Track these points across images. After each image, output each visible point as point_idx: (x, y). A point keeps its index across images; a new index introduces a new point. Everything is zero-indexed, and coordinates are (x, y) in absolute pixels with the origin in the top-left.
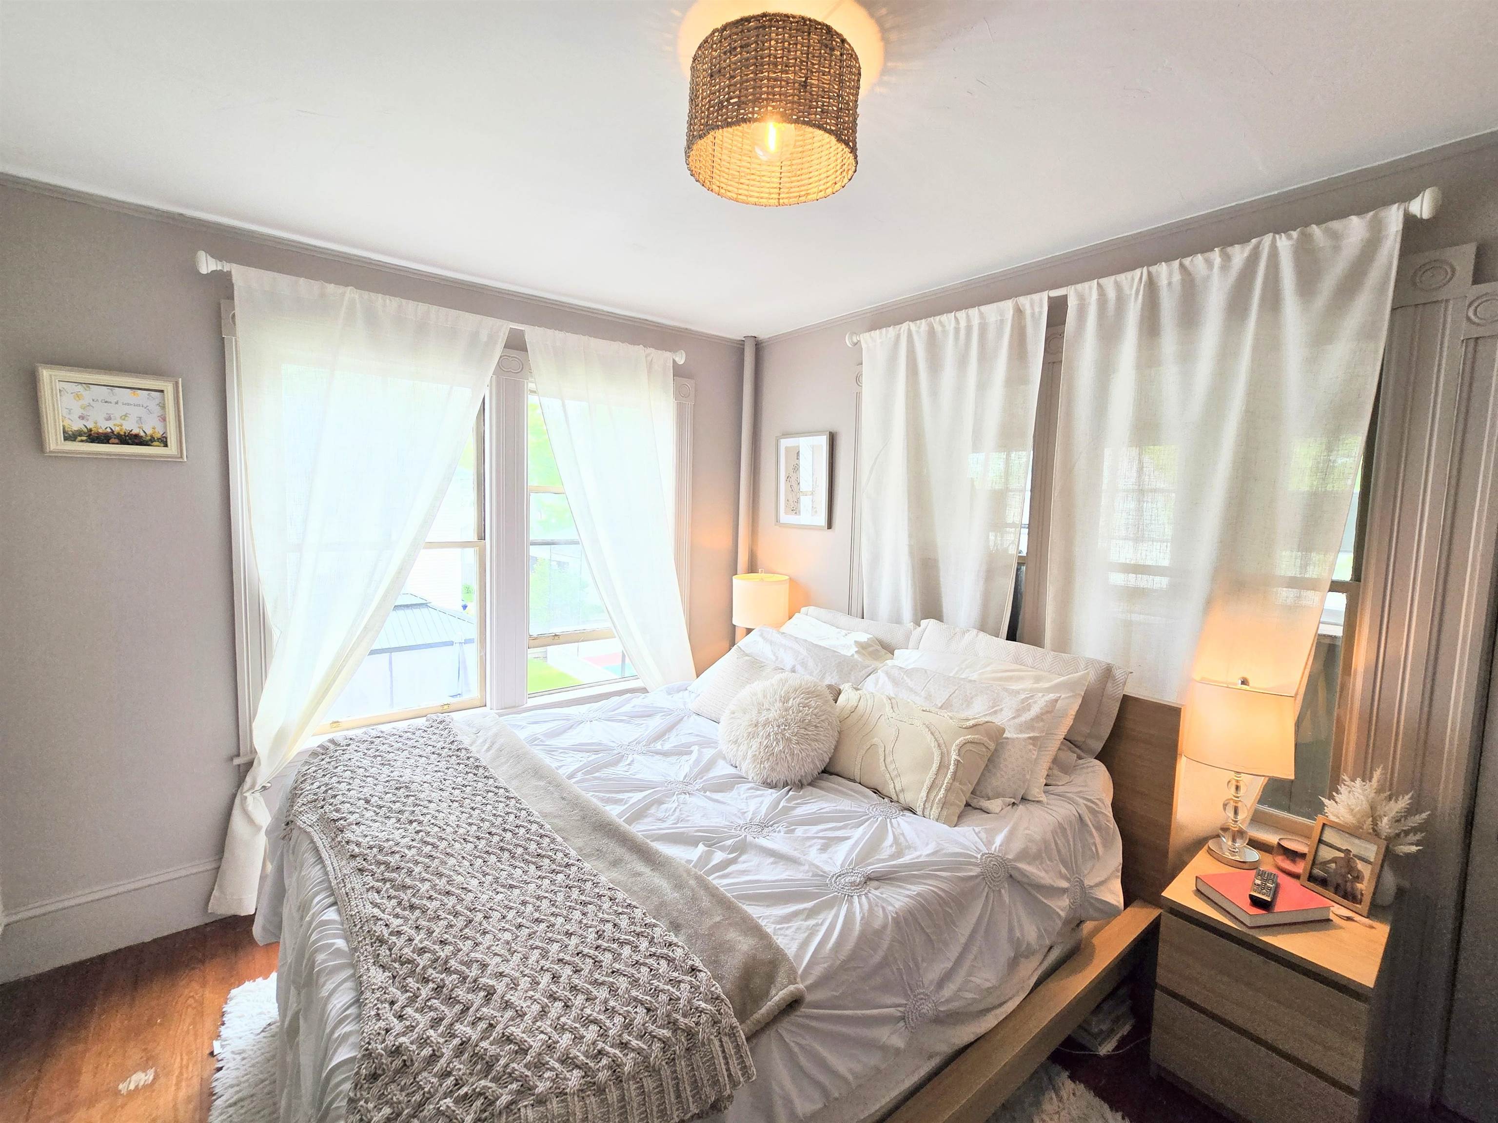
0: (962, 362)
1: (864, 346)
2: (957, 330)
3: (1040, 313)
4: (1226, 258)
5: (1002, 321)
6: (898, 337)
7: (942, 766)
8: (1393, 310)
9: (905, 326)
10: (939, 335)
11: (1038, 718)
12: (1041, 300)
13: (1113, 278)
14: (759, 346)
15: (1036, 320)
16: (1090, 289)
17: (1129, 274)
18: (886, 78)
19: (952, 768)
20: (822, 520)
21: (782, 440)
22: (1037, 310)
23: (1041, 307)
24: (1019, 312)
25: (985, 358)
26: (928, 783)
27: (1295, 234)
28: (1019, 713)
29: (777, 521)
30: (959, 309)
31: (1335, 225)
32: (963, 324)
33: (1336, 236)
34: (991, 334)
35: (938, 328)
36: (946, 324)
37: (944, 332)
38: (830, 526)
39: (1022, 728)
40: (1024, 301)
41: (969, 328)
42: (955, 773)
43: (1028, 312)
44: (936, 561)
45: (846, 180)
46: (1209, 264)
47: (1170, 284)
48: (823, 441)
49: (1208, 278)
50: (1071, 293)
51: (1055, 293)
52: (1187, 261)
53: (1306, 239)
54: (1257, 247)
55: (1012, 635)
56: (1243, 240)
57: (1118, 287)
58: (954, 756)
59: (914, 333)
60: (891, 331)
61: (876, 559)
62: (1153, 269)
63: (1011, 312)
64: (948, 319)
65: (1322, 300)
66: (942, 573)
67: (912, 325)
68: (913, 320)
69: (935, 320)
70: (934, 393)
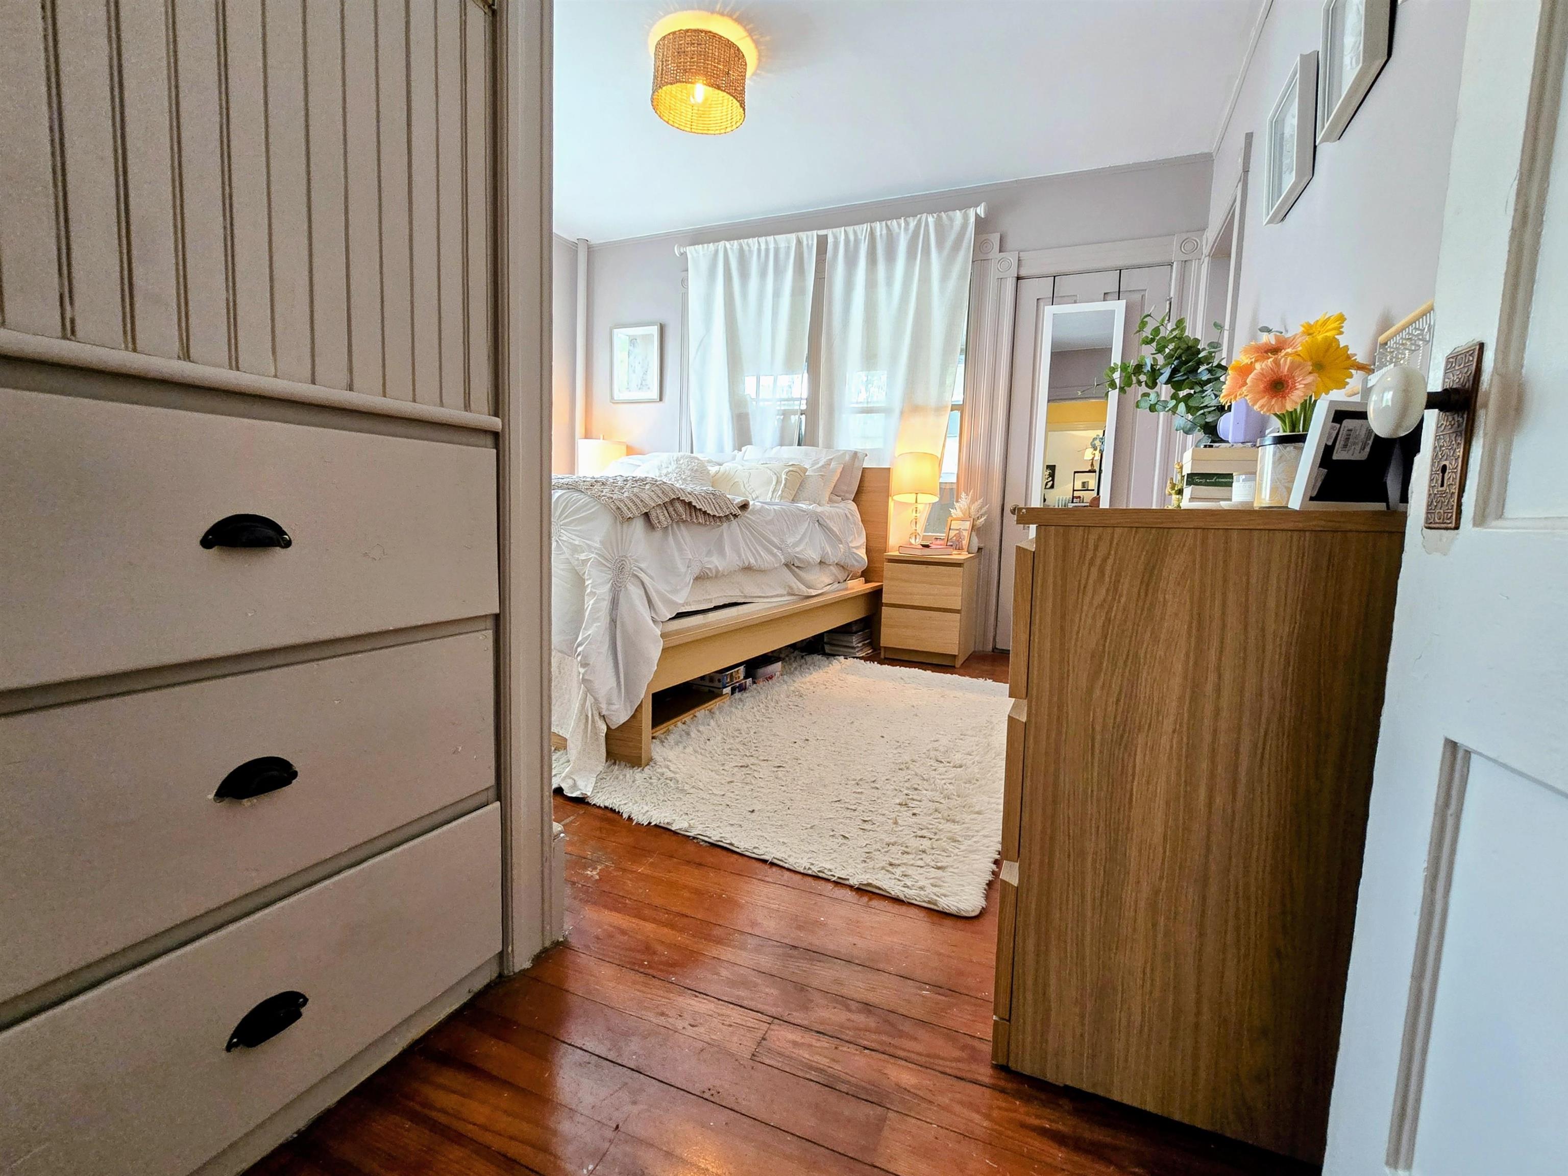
0: (763, 274)
1: (689, 256)
2: (759, 250)
3: (812, 244)
4: (907, 224)
5: (789, 247)
6: (717, 251)
7: (778, 482)
8: (973, 262)
9: (722, 244)
10: (747, 253)
11: (823, 466)
12: (813, 236)
13: (852, 228)
14: (591, 250)
15: (810, 248)
16: (841, 232)
17: (861, 226)
18: (754, 77)
19: (783, 482)
20: (655, 394)
21: (615, 331)
22: (810, 242)
23: (813, 240)
24: (799, 242)
25: (779, 272)
26: (771, 489)
27: (935, 215)
28: (813, 465)
29: (612, 398)
30: (760, 236)
31: (950, 213)
32: (763, 247)
33: (951, 220)
34: (782, 255)
35: (746, 248)
36: (752, 245)
37: (750, 251)
38: (661, 399)
39: (814, 471)
40: (803, 235)
41: (767, 250)
42: (785, 484)
43: (805, 243)
44: (747, 415)
45: (734, 127)
46: (899, 225)
47: (881, 235)
48: (654, 330)
49: (899, 234)
50: (829, 232)
51: (822, 232)
52: (889, 222)
53: (939, 218)
54: (920, 219)
55: (799, 444)
56: (915, 216)
57: (855, 233)
58: (784, 477)
59: (729, 252)
60: (712, 246)
61: (702, 417)
62: (873, 225)
63: (795, 242)
64: (753, 242)
65: (946, 252)
66: (751, 423)
67: (728, 244)
68: (728, 240)
69: (744, 242)
70: (744, 294)
